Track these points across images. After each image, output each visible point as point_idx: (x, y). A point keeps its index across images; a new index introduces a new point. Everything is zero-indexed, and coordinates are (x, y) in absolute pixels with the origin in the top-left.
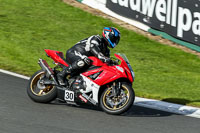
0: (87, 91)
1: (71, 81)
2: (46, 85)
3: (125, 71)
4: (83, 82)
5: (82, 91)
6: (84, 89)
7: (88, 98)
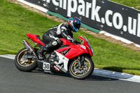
0: (60, 62)
1: (47, 56)
2: (29, 59)
3: (87, 48)
4: (56, 56)
5: (56, 62)
6: (58, 62)
7: (60, 67)
